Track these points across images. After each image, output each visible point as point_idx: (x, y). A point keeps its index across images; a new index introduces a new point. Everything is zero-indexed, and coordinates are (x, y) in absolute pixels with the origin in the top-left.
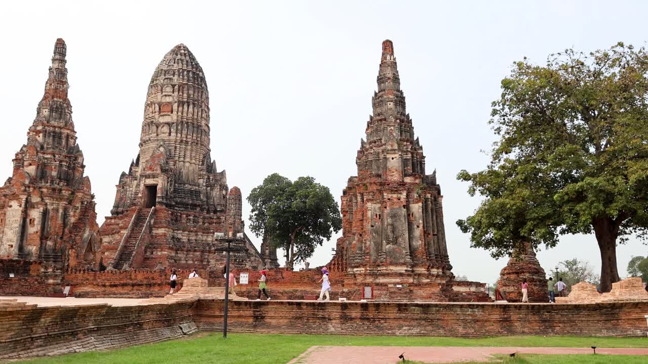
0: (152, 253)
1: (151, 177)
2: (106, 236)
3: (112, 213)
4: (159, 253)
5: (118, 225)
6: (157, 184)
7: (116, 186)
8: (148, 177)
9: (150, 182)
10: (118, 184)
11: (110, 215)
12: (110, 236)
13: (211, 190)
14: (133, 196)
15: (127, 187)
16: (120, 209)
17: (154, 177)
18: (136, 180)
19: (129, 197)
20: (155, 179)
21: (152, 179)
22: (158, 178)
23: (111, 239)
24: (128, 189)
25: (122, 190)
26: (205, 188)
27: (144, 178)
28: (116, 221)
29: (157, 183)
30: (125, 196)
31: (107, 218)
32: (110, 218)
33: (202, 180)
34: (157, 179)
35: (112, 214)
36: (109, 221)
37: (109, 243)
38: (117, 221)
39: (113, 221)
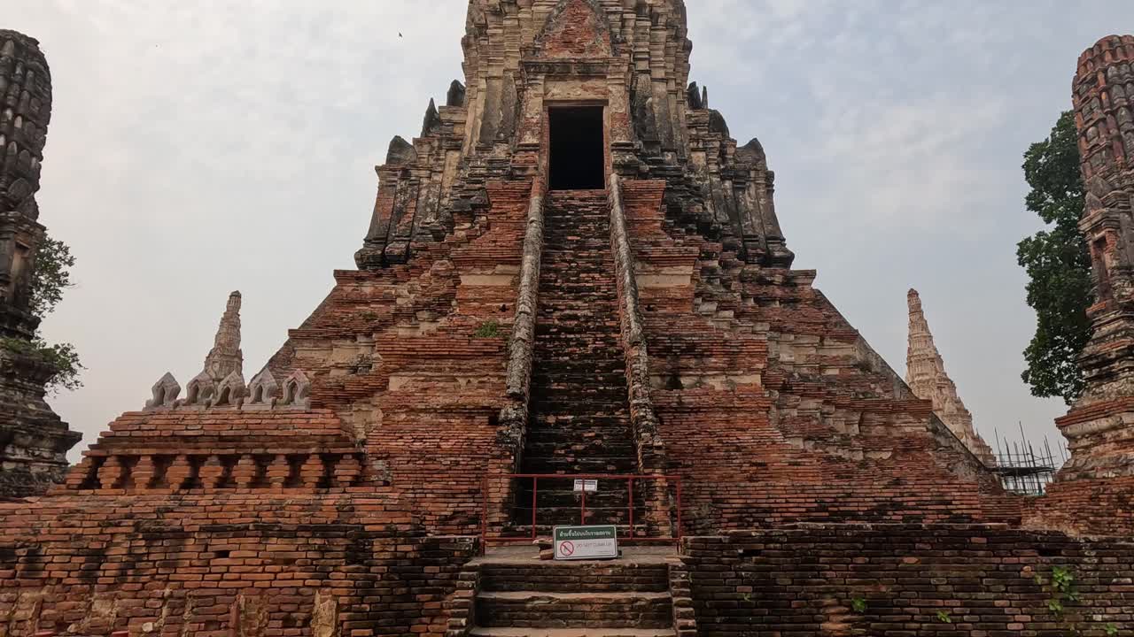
0: (675, 384)
1: (574, 72)
2: (340, 343)
3: (361, 258)
4: (717, 383)
5: (389, 300)
6: (606, 102)
7: (378, 169)
8: (557, 72)
9: (568, 91)
10: (382, 161)
11: (353, 266)
12: (361, 339)
13: (734, 189)
14: (445, 202)
15: (424, 173)
16: (397, 248)
17: (587, 72)
18: (458, 148)
19: (432, 205)
20: (589, 83)
21: (579, 83)
22: (603, 77)
23: (363, 351)
24: (425, 181)
25: (401, 184)
26: (716, 179)
27: (541, 77)
28: (380, 287)
29: (600, 97)
30: (413, 204)
31: (341, 275)
32: (356, 278)
33: (702, 155)
34: (599, 83)
35: (362, 265)
36: (348, 289)
37: (354, 370)
38: (385, 286)
39: (367, 289)
